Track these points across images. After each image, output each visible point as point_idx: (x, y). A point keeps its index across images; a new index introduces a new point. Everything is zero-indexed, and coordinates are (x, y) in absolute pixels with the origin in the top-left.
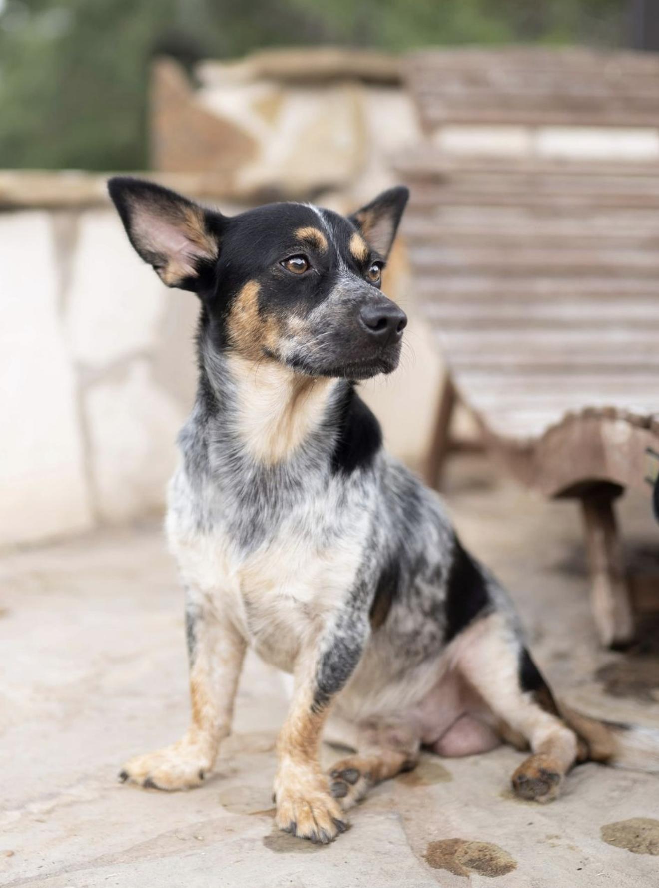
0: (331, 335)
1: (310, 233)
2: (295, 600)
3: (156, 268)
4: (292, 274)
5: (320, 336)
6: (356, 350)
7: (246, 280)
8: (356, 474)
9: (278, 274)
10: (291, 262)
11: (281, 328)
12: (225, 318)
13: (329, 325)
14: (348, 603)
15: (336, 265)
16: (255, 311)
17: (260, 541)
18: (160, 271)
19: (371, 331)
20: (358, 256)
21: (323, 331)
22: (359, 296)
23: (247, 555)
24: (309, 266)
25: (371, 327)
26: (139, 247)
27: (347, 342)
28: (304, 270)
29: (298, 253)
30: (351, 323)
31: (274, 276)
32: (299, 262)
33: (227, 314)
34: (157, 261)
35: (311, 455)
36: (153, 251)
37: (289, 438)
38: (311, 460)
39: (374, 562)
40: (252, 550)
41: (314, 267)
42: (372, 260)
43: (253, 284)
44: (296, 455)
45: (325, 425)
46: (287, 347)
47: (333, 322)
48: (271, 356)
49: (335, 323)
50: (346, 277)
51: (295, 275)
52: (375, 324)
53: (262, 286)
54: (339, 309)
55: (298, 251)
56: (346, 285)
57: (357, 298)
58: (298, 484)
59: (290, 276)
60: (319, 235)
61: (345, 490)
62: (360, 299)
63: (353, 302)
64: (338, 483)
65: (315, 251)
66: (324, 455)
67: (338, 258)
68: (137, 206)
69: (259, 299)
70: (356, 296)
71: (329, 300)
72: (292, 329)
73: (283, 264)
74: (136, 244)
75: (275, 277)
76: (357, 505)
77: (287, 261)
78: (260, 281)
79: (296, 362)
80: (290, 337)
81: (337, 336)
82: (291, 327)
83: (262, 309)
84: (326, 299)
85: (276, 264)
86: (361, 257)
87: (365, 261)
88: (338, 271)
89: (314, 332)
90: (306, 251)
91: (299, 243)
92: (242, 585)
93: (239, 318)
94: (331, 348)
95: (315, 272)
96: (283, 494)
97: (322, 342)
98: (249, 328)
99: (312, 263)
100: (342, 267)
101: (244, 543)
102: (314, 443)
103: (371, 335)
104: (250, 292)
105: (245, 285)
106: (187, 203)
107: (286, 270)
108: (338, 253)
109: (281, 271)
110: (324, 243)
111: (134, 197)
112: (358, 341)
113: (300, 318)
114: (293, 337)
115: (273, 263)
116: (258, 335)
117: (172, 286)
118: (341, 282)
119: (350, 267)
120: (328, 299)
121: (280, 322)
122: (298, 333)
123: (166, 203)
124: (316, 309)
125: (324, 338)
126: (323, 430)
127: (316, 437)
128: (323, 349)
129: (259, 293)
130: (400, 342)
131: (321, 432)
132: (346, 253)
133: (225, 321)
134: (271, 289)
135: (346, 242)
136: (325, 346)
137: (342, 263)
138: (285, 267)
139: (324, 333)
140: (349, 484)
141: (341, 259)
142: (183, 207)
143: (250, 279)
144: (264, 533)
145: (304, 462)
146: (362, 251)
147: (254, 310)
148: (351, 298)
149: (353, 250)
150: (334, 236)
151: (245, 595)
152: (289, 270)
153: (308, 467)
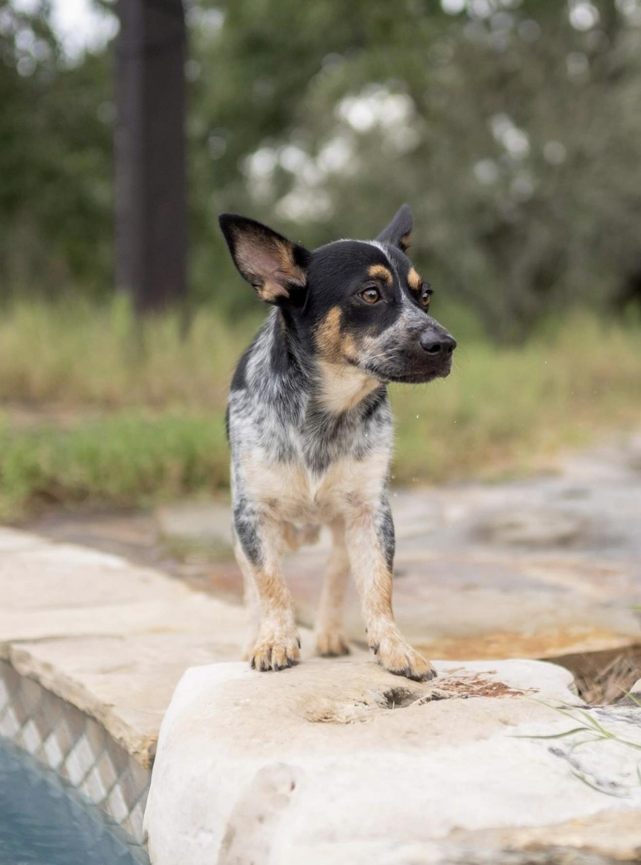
0: (398, 351)
1: (380, 270)
3: (255, 286)
4: (366, 302)
5: (389, 351)
7: (331, 306)
9: (356, 303)
10: (366, 293)
11: (357, 344)
12: (313, 333)
13: (397, 343)
15: (400, 296)
16: (337, 330)
19: (427, 353)
20: (414, 286)
21: (392, 347)
22: (420, 326)
24: (380, 297)
25: (427, 350)
26: (242, 270)
27: (410, 359)
28: (375, 300)
29: (372, 286)
30: (412, 345)
32: (373, 293)
33: (315, 330)
34: (256, 281)
36: (252, 272)
41: (384, 298)
42: (424, 288)
43: (336, 310)
46: (364, 359)
47: (400, 342)
48: (353, 362)
49: (401, 343)
50: (408, 307)
51: (369, 304)
52: (431, 348)
53: (344, 312)
54: (404, 334)
55: (370, 285)
56: (409, 315)
57: (418, 327)
59: (365, 305)
60: (387, 272)
62: (420, 328)
63: (415, 331)
65: (384, 284)
67: (400, 288)
68: (241, 236)
69: (340, 321)
70: (417, 325)
71: (396, 326)
72: (367, 345)
73: (360, 295)
74: (240, 267)
75: (354, 305)
77: (363, 293)
78: (341, 307)
79: (371, 368)
80: (365, 350)
81: (402, 352)
82: (366, 343)
83: (343, 329)
85: (354, 296)
86: (416, 287)
87: (418, 290)
88: (401, 301)
89: (385, 348)
90: (378, 284)
91: (372, 279)
93: (325, 334)
94: (397, 361)
95: (385, 302)
97: (391, 355)
98: (333, 342)
99: (383, 295)
100: (404, 296)
103: (427, 356)
104: (334, 315)
105: (330, 310)
106: (281, 238)
107: (362, 300)
108: (400, 284)
109: (358, 301)
110: (391, 280)
111: (238, 230)
112: (418, 360)
113: (372, 337)
114: (367, 350)
115: (352, 294)
116: (339, 348)
118: (405, 311)
119: (409, 296)
120: (395, 324)
121: (357, 340)
122: (370, 348)
123: (264, 237)
124: (386, 331)
125: (393, 352)
128: (391, 360)
129: (340, 316)
130: (450, 360)
132: (405, 284)
133: (313, 335)
134: (350, 314)
135: (405, 275)
136: (393, 358)
137: (403, 293)
138: (362, 297)
141: (402, 289)
142: (277, 242)
143: (335, 305)
146: (417, 281)
148: (414, 326)
149: (410, 281)
150: (397, 271)
152: (364, 300)
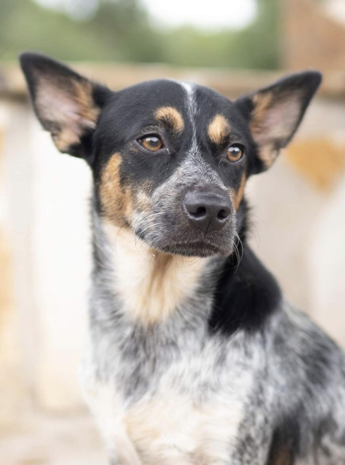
0: (162, 215)
1: (170, 113)
2: (180, 450)
3: (53, 135)
4: (146, 150)
5: (156, 215)
6: (179, 233)
7: (112, 153)
8: (239, 335)
9: (134, 150)
10: (148, 139)
11: (134, 201)
13: (162, 206)
14: (233, 456)
15: (188, 146)
17: (143, 393)
18: (56, 138)
19: (191, 217)
20: (214, 139)
21: (157, 211)
22: (191, 181)
23: (130, 406)
24: (162, 145)
25: (192, 214)
27: (173, 225)
28: (157, 148)
30: (177, 207)
31: (130, 151)
32: (155, 139)
34: (54, 129)
35: (187, 318)
36: (51, 119)
37: (163, 301)
38: (187, 323)
39: (260, 418)
40: (135, 401)
41: (166, 146)
42: (231, 142)
43: (117, 157)
44: (172, 317)
45: (200, 292)
46: (136, 220)
48: (128, 225)
49: (166, 205)
50: (191, 159)
51: (149, 152)
52: (195, 211)
53: (123, 159)
54: (171, 191)
55: (151, 131)
56: (185, 168)
57: (188, 183)
58: (174, 344)
59: (144, 153)
60: (178, 116)
61: (224, 350)
62: (190, 184)
63: (183, 187)
64: (215, 344)
65: (170, 131)
66: (199, 319)
67: (193, 139)
68: (41, 79)
69: (120, 171)
70: (188, 181)
71: (168, 182)
72: (141, 203)
73: (140, 141)
74: (38, 112)
75: (132, 152)
76: (238, 363)
77: (144, 138)
78: (122, 154)
79: (141, 235)
80: (140, 211)
81: (166, 217)
82: (140, 201)
83: (123, 181)
84: (168, 179)
85: (133, 141)
87: (220, 144)
88: (187, 152)
89: (153, 210)
91: (157, 123)
92: (129, 433)
93: (107, 187)
95: (167, 152)
96: (161, 351)
97: (157, 221)
98: (114, 197)
99: (165, 142)
100: (194, 148)
101: (129, 393)
102: (189, 306)
103: (191, 221)
104: (114, 164)
105: (111, 156)
106: (79, 78)
107: (142, 147)
108: (195, 135)
109: (137, 147)
110: (179, 124)
112: (181, 225)
113: (147, 194)
114: (141, 211)
115: (132, 139)
116: (121, 205)
117: (63, 152)
119: (202, 148)
121: (133, 196)
122: (145, 208)
123: (63, 78)
124: (158, 188)
125: (158, 217)
126: (199, 296)
127: (191, 301)
128: (156, 228)
129: (120, 166)
131: (196, 298)
132: (203, 135)
134: (129, 163)
135: (205, 123)
136: (158, 225)
137: (196, 144)
138: (141, 144)
139: (157, 213)
140: (229, 345)
141: (196, 140)
142: (75, 82)
143: (115, 151)
144: (146, 385)
145: (180, 324)
146: (219, 133)
147: (116, 180)
149: (210, 132)
150: (195, 117)
151: (134, 442)
152: (145, 147)
153: (183, 330)
